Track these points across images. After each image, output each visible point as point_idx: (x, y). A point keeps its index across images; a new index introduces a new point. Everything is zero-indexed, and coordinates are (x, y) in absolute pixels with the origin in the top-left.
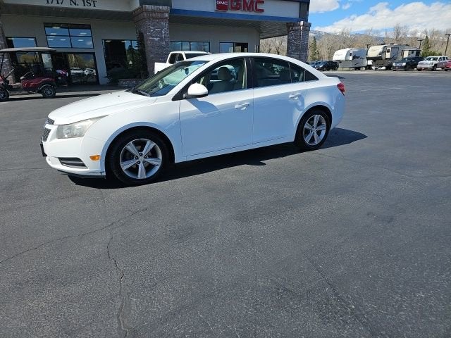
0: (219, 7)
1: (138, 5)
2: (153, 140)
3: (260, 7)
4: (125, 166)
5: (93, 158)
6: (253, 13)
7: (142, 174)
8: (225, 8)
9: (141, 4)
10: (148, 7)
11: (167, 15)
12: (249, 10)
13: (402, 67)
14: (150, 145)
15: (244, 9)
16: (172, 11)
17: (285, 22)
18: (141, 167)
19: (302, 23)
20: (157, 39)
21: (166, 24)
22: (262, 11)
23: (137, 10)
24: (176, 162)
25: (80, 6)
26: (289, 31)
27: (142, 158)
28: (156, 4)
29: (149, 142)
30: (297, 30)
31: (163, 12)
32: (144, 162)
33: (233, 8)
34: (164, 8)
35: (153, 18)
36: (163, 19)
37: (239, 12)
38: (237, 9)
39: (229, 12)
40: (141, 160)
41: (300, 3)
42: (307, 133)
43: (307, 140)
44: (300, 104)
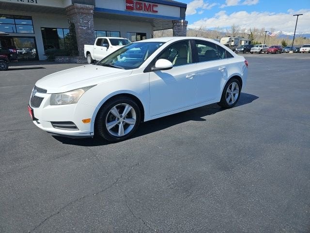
0: (128, 8)
1: (70, 4)
2: (131, 104)
3: (155, 9)
5: (85, 121)
6: (150, 13)
7: (121, 132)
8: (132, 8)
9: (73, 3)
10: (79, 5)
11: (92, 11)
12: (148, 10)
13: (241, 51)
14: (128, 108)
15: (145, 10)
16: (96, 9)
17: (171, 20)
18: (121, 126)
19: (182, 21)
20: (85, 28)
21: (91, 18)
22: (157, 12)
23: (69, 7)
24: (145, 121)
25: (25, 2)
26: (174, 26)
28: (84, 3)
29: (127, 106)
30: (179, 26)
31: (89, 9)
32: (123, 122)
33: (137, 9)
34: (91, 6)
35: (82, 13)
36: (89, 14)
37: (141, 12)
38: (140, 9)
39: (134, 11)
40: (121, 121)
41: (181, 7)
42: (228, 95)
43: (228, 100)
44: (225, 75)
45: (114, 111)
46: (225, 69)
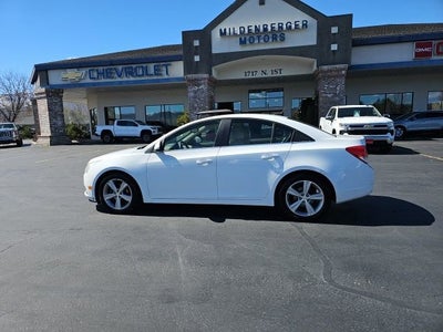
0: (417, 55)
1: (315, 68)
4: (107, 198)
5: (89, 187)
8: (429, 54)
9: (318, 66)
11: (344, 72)
20: (330, 96)
24: (144, 202)
25: (269, 75)
27: (119, 194)
28: (333, 64)
29: (123, 183)
31: (340, 70)
32: (120, 197)
33: (439, 53)
34: (342, 66)
36: (339, 76)
39: (434, 58)
42: (293, 199)
43: (293, 208)
44: (277, 166)
46: (279, 158)
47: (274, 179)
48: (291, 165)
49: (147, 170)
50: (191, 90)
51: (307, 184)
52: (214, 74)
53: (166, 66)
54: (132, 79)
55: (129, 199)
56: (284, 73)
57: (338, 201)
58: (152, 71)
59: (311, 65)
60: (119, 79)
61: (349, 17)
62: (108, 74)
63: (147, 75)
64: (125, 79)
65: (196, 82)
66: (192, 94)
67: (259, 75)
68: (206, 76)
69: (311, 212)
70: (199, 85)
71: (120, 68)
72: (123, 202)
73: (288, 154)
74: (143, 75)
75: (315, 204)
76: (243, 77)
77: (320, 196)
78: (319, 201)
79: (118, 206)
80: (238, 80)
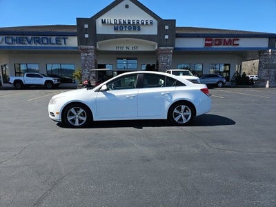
0: (206, 45)
2: (83, 109)
3: (235, 42)
4: (69, 119)
5: (57, 113)
6: (231, 46)
8: (211, 45)
9: (158, 47)
10: (162, 48)
12: (227, 44)
15: (224, 45)
16: (175, 49)
17: (257, 50)
18: (77, 120)
19: (270, 50)
20: (165, 64)
21: (171, 56)
22: (238, 45)
23: (156, 50)
24: (94, 120)
25: (131, 50)
26: (260, 56)
27: (78, 116)
28: (166, 46)
29: (81, 109)
30: (266, 55)
31: (170, 50)
33: (216, 45)
34: (171, 48)
35: (164, 53)
36: (169, 53)
37: (221, 47)
38: (219, 45)
39: (213, 47)
40: (77, 117)
41: (269, 38)
42: (176, 115)
43: (177, 119)
44: (169, 98)
45: (72, 110)
46: (170, 94)
47: (168, 105)
48: (176, 98)
49: (96, 101)
50: (83, 56)
51: (183, 107)
52: (98, 47)
53: (65, 39)
54: (39, 45)
55: (84, 119)
56: (139, 49)
57: (197, 115)
58: (54, 41)
59: (154, 46)
60: (29, 45)
61: (174, 21)
62: (20, 41)
63: (51, 44)
64: (33, 45)
65: (86, 51)
66: (83, 58)
67: (125, 49)
68: (92, 47)
69: (185, 121)
70: (88, 53)
71: (30, 37)
72: (80, 121)
73: (174, 92)
74: (47, 44)
75: (186, 117)
76: (115, 50)
77: (189, 113)
78: (188, 116)
79: (77, 124)
80: (111, 51)
